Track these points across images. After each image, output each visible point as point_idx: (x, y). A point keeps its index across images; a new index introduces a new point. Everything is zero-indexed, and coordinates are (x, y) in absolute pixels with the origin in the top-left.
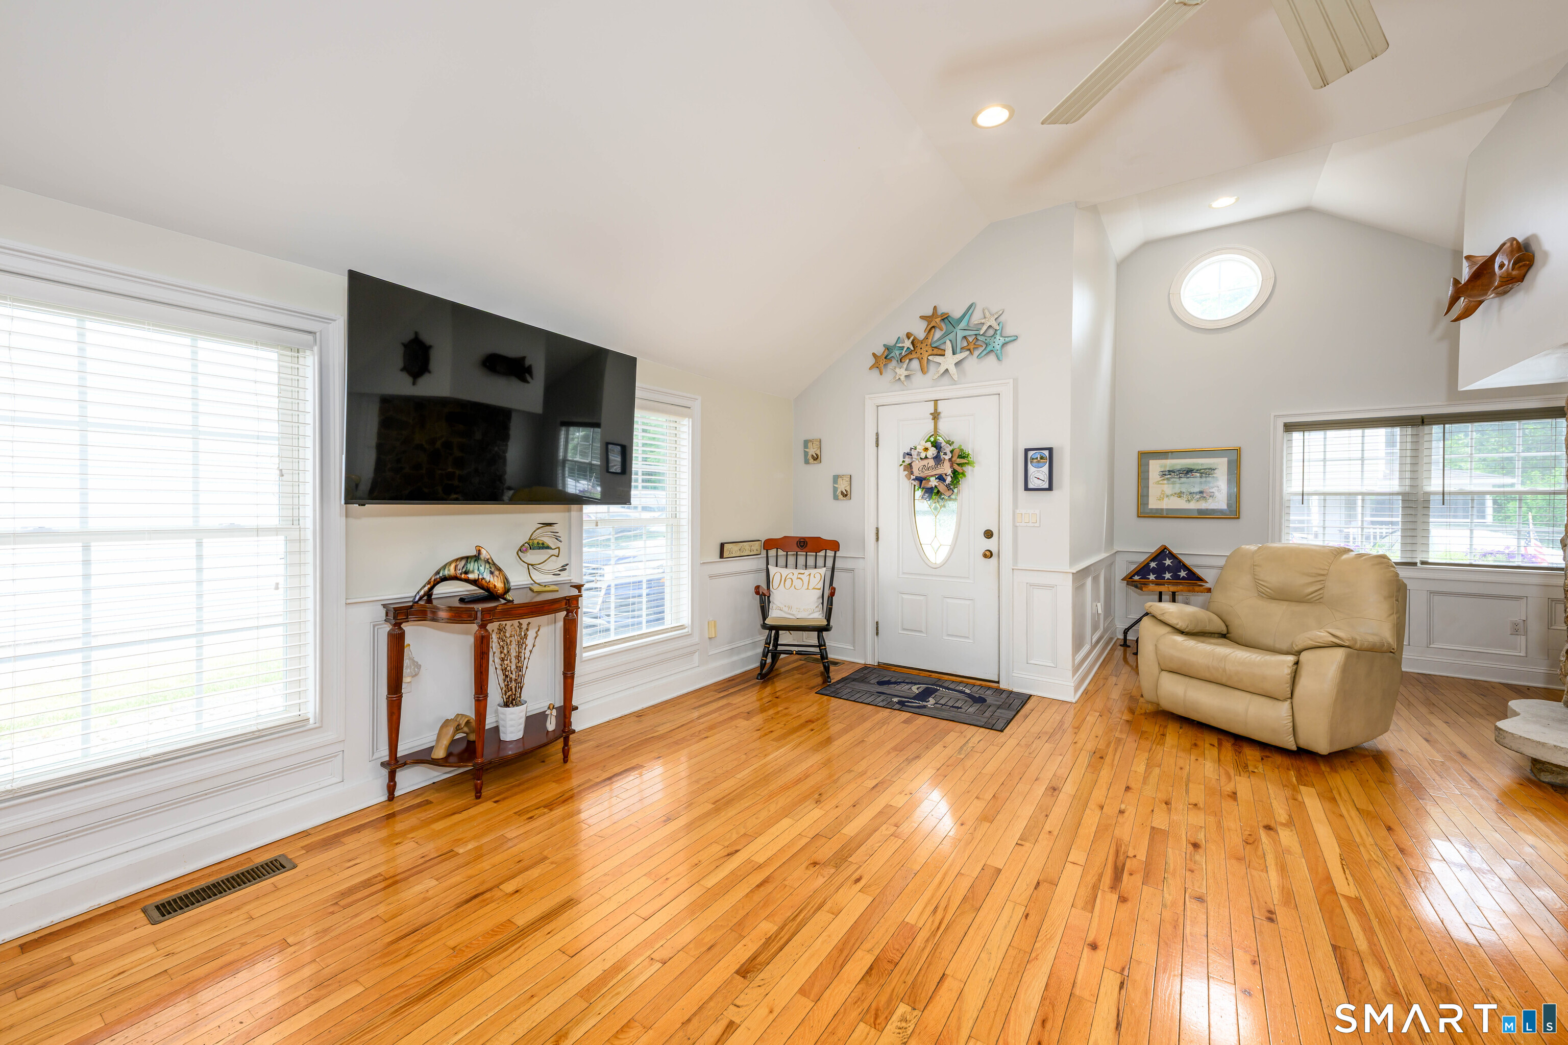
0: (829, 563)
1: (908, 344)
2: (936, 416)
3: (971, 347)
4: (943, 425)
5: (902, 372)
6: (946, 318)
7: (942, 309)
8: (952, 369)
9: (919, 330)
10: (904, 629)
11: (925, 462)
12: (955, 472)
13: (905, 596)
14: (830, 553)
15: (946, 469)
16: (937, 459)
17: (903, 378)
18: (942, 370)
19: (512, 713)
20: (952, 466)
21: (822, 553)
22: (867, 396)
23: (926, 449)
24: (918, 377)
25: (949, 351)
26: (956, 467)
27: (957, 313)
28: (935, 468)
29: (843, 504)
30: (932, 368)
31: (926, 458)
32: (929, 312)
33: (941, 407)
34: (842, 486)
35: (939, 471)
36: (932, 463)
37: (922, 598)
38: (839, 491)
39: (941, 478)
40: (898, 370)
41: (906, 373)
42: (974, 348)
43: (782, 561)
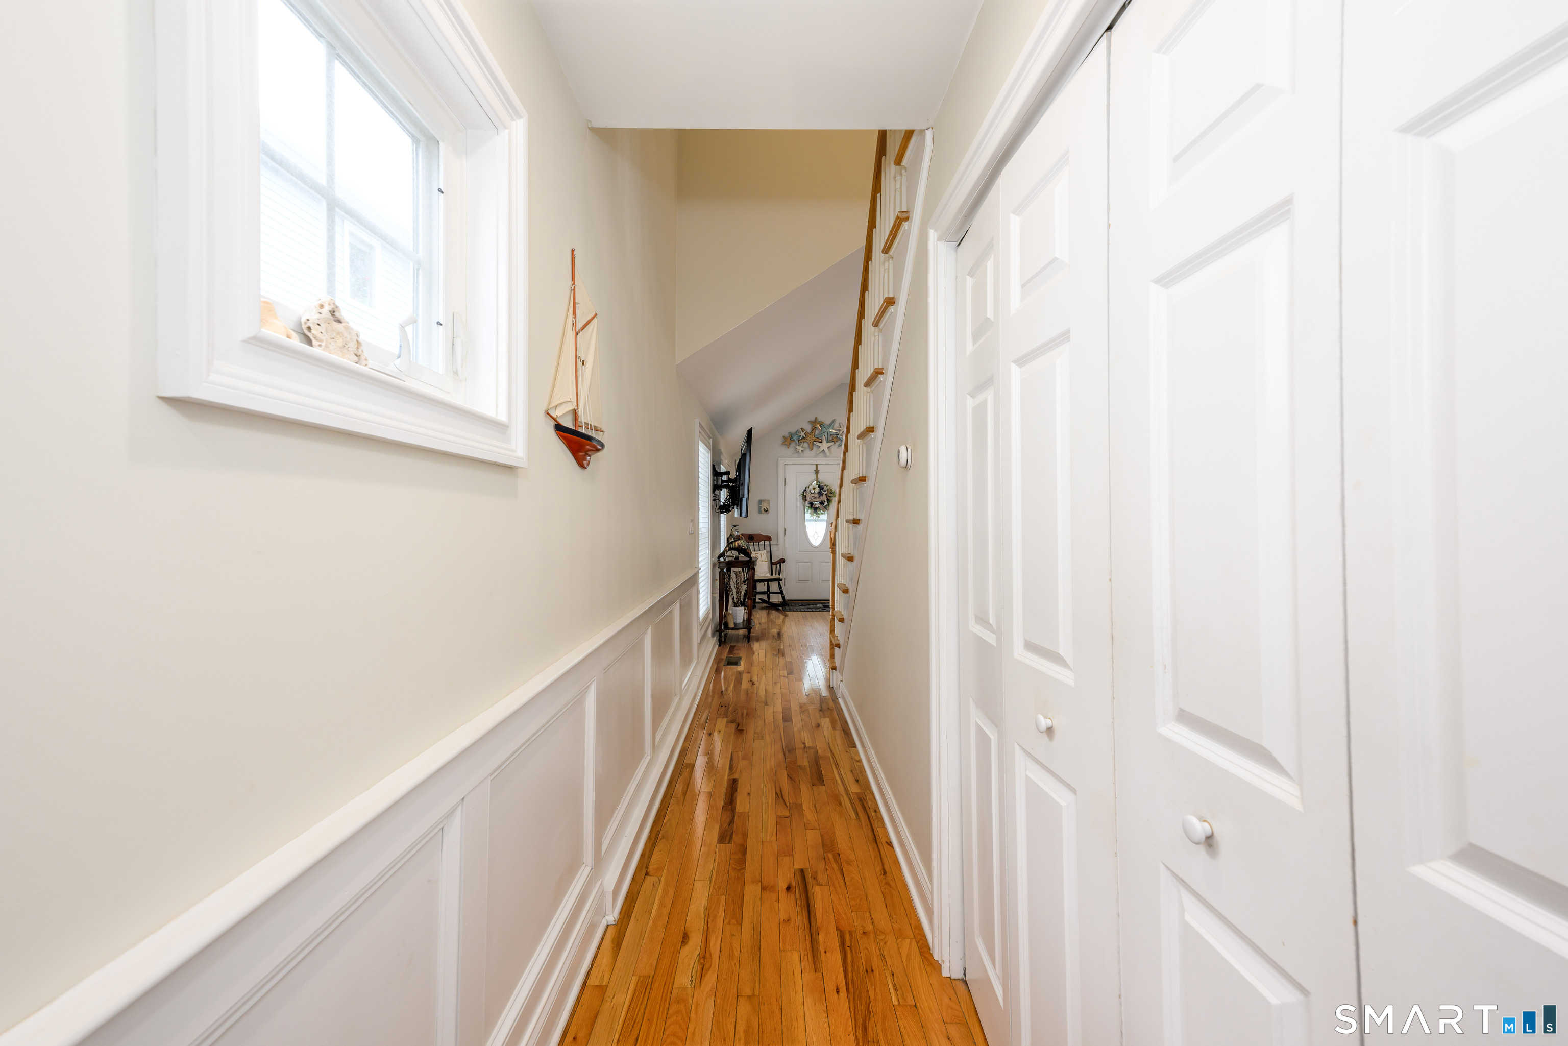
0: (768, 548)
1: (803, 434)
2: (817, 472)
3: (835, 440)
4: (821, 477)
5: (799, 448)
6: (821, 424)
7: (820, 419)
8: (826, 450)
9: (808, 428)
10: (799, 581)
11: (813, 495)
12: (828, 500)
13: (800, 563)
14: (767, 543)
15: (824, 498)
16: (820, 494)
17: (800, 451)
18: (821, 449)
19: (739, 610)
20: (827, 498)
21: (762, 543)
22: (779, 458)
23: (814, 488)
24: (807, 452)
25: (824, 441)
26: (828, 497)
27: (827, 422)
28: (818, 498)
29: (764, 516)
30: (815, 448)
31: (814, 493)
32: (813, 419)
33: (820, 467)
34: (764, 506)
35: (820, 499)
36: (817, 495)
37: (809, 563)
38: (763, 509)
39: (822, 503)
40: (798, 447)
41: (802, 449)
42: (836, 441)
43: (757, 548)
